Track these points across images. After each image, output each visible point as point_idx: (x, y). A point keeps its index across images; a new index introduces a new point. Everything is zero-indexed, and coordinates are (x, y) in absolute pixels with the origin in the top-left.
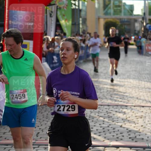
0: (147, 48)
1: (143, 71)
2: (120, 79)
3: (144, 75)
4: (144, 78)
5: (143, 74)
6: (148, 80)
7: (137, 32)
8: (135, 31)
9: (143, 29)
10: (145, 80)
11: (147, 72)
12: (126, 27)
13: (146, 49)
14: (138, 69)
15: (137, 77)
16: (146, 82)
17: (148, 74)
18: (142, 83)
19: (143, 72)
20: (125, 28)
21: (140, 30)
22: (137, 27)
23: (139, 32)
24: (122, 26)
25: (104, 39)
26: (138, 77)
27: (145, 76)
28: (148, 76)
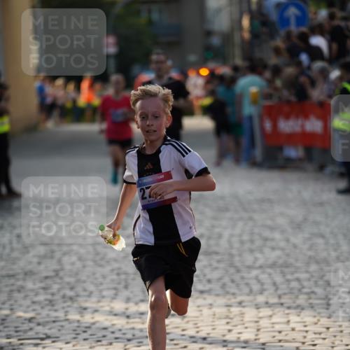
0: (268, 125)
1: (252, 251)
2: (128, 300)
3: (255, 273)
4: (256, 287)
5: (250, 268)
6: (274, 300)
7: (216, 41)
8: (209, 33)
9: (246, 22)
10: (261, 299)
11: (273, 255)
12: (155, 16)
13: (262, 129)
14: (224, 243)
15: (216, 287)
16: (266, 312)
17: (273, 265)
18: (243, 314)
19: (249, 259)
20: (150, 23)
21: (232, 29)
22: (219, 10)
23: (227, 38)
24: (138, 13)
25: (41, 91)
26: (224, 286)
27: (257, 278)
28: (279, 279)
